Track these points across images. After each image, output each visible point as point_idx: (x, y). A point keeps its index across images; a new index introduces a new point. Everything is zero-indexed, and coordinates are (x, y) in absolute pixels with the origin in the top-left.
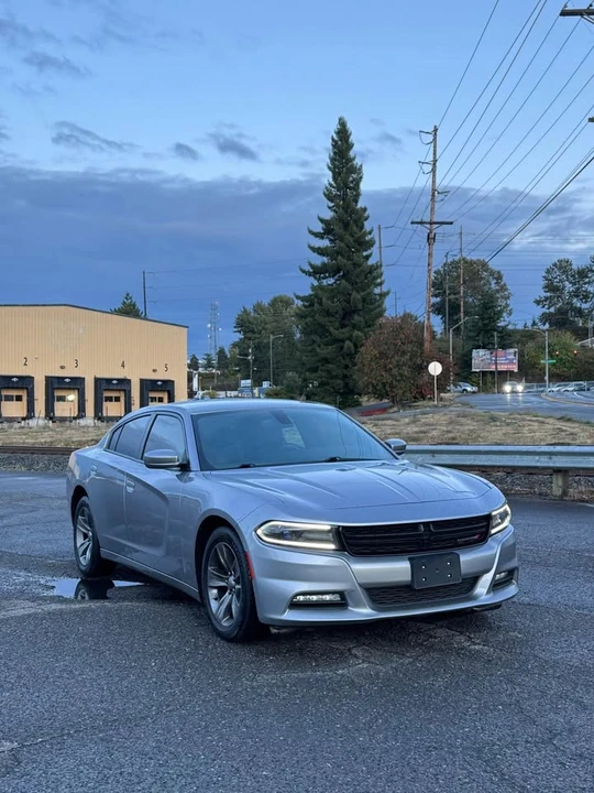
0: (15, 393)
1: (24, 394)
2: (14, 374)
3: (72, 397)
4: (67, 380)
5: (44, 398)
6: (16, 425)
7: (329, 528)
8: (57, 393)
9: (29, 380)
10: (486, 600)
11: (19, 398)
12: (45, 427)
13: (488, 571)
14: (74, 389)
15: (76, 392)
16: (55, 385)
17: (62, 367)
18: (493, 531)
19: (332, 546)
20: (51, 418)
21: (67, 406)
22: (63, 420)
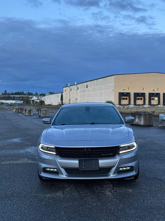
0: (140, 98)
1: (143, 98)
2: (140, 92)
3: (156, 99)
4: (155, 94)
5: (148, 99)
6: (140, 107)
7: (54, 147)
8: (152, 98)
9: (144, 94)
10: (112, 177)
11: (141, 99)
12: (149, 107)
13: (114, 167)
14: (157, 96)
15: (158, 97)
16: (151, 95)
17: (154, 90)
18: (121, 152)
19: (55, 153)
20: (150, 105)
21: (155, 101)
22: (154, 105)
